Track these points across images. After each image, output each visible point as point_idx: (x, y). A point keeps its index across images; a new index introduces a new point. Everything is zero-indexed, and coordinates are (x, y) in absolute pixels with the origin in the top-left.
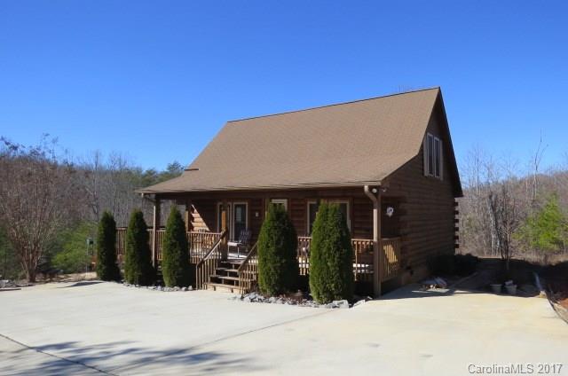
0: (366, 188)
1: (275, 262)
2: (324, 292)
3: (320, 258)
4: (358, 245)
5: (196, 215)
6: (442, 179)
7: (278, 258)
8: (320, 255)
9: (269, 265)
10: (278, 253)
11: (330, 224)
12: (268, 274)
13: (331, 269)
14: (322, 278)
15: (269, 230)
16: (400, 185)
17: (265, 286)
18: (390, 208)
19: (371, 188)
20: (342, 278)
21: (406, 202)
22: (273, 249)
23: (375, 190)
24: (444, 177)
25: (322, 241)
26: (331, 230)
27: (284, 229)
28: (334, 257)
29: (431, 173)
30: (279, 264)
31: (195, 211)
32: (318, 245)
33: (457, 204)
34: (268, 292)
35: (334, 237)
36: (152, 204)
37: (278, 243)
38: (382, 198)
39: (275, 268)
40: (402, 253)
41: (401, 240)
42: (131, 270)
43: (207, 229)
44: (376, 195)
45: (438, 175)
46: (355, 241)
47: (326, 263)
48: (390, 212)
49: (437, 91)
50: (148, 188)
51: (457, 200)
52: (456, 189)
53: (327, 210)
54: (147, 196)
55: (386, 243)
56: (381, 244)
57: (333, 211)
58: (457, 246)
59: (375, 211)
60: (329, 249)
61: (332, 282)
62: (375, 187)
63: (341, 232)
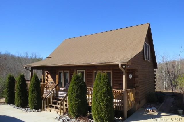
0: (120, 65)
1: (75, 102)
2: (98, 118)
3: (96, 101)
4: (116, 93)
5: (49, 76)
6: (150, 61)
7: (77, 99)
8: (97, 99)
9: (73, 102)
10: (77, 96)
11: (102, 84)
12: (72, 107)
13: (103, 107)
14: (98, 111)
15: (73, 85)
16: (135, 64)
17: (71, 113)
18: (130, 75)
19: (122, 65)
20: (108, 112)
21: (138, 72)
22: (74, 95)
23: (124, 67)
24: (151, 61)
25: (98, 92)
26: (102, 86)
27: (81, 85)
28: (104, 100)
29: (146, 59)
30: (77, 102)
31: (49, 74)
32: (96, 94)
33: (155, 71)
34: (72, 116)
35: (104, 90)
36: (29, 71)
37: (77, 92)
38: (127, 70)
39: (75, 104)
40: (136, 95)
41: (136, 89)
42: (17, 100)
43: (53, 82)
44: (124, 69)
45: (149, 60)
46: (114, 90)
47: (100, 103)
48: (131, 76)
49: (149, 24)
50: (27, 65)
51: (155, 70)
52: (155, 66)
53: (101, 76)
54: (27, 68)
55: (129, 92)
56: (127, 92)
57: (103, 77)
58: (156, 89)
59: (124, 76)
60: (101, 96)
61: (103, 113)
62: (124, 65)
63: (107, 88)
